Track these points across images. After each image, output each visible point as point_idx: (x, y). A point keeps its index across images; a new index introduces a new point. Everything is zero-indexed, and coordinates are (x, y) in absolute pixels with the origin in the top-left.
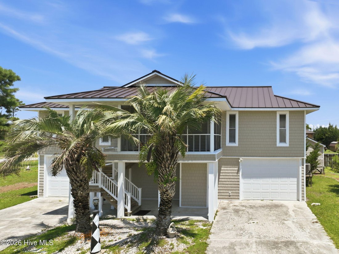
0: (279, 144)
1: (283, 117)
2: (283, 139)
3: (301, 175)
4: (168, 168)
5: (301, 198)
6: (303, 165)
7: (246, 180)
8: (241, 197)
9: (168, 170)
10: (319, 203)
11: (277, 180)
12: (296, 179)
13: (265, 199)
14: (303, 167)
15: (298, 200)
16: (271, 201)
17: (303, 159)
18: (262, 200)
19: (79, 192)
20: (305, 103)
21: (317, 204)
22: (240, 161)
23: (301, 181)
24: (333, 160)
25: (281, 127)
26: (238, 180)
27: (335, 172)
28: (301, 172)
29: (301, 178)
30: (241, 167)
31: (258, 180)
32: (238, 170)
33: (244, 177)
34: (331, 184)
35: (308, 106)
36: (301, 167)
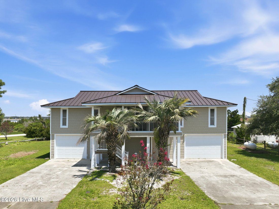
0: (210, 126)
1: (212, 111)
2: (212, 123)
3: (224, 144)
4: (166, 139)
5: (223, 157)
6: (225, 138)
7: (187, 147)
8: (185, 157)
9: (165, 140)
10: (236, 159)
11: (208, 147)
12: (220, 146)
13: (200, 158)
14: (225, 139)
15: (222, 158)
16: (204, 159)
17: (225, 135)
18: (198, 159)
19: (114, 152)
20: (227, 103)
21: (235, 160)
22: (185, 136)
23: (223, 147)
24: (230, 136)
25: (211, 116)
26: (183, 147)
27: (232, 143)
28: (224, 142)
29: (224, 145)
30: (185, 140)
31: (196, 147)
32: (184, 142)
33: (187, 145)
34: (235, 150)
35: (230, 104)
36: (224, 139)
